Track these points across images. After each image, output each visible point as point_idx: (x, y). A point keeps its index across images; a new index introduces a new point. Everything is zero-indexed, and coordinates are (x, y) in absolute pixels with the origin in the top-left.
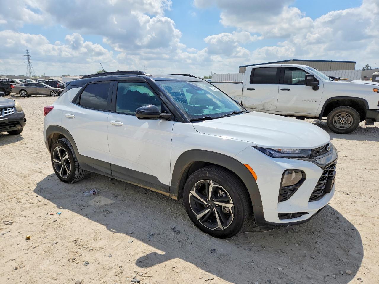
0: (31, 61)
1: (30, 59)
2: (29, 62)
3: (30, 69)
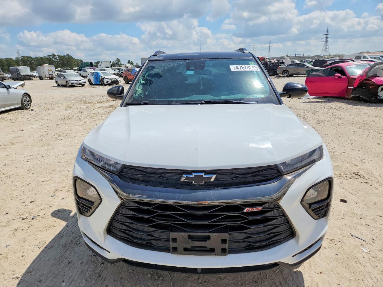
0: (328, 39)
1: (328, 38)
2: (327, 41)
3: (326, 49)
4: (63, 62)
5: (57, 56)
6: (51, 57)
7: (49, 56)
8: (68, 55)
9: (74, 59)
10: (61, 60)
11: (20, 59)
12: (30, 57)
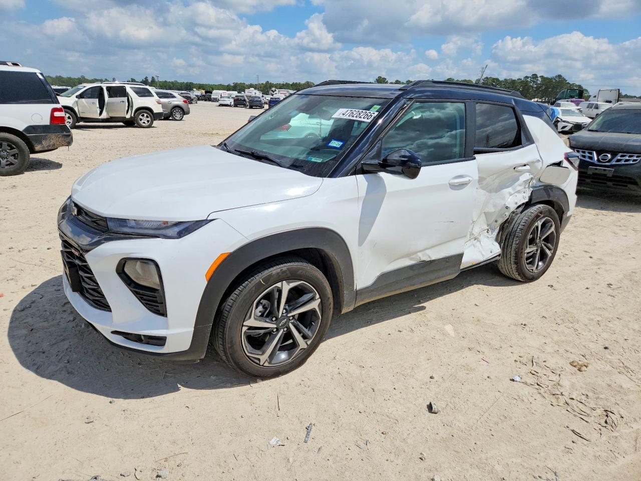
4: (547, 88)
5: (539, 79)
6: (529, 80)
7: (527, 77)
8: (560, 76)
9: (568, 83)
10: (543, 84)
11: (482, 81)
12: (497, 79)
